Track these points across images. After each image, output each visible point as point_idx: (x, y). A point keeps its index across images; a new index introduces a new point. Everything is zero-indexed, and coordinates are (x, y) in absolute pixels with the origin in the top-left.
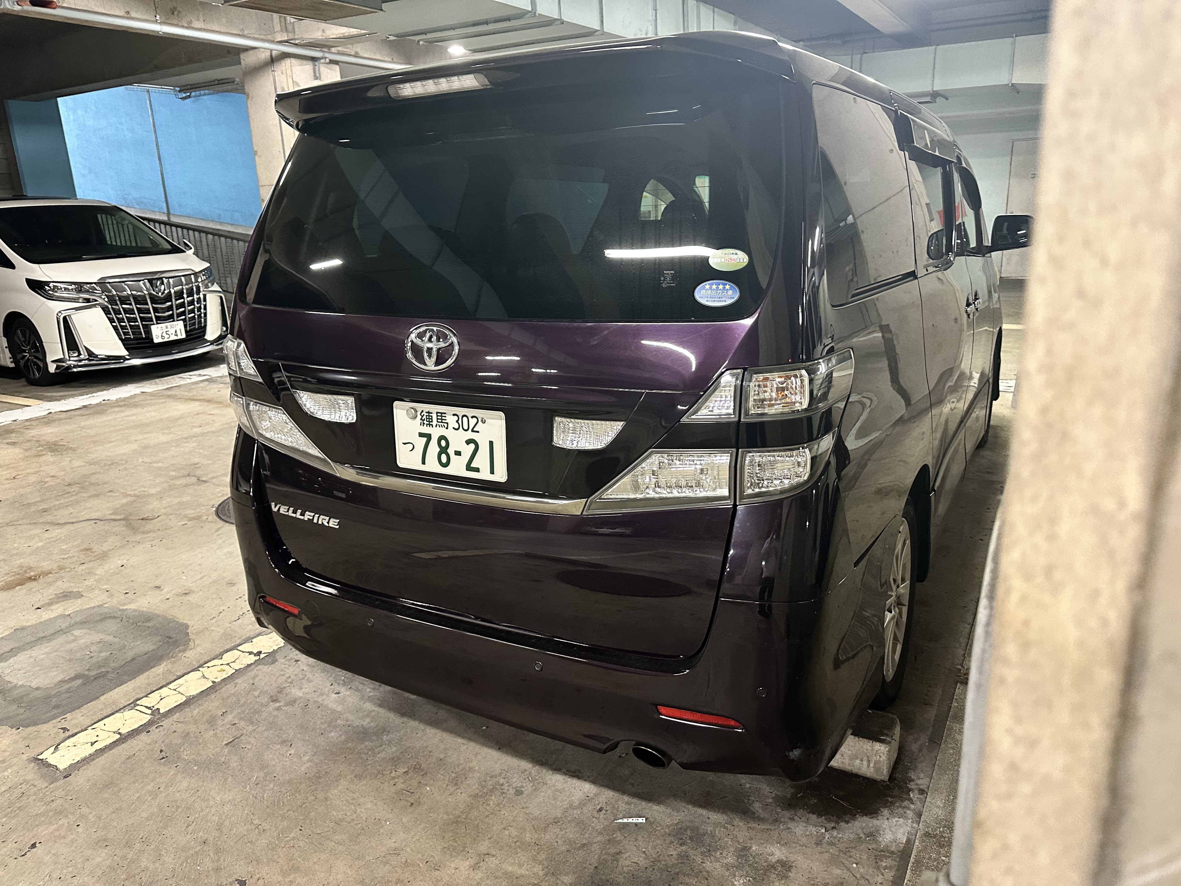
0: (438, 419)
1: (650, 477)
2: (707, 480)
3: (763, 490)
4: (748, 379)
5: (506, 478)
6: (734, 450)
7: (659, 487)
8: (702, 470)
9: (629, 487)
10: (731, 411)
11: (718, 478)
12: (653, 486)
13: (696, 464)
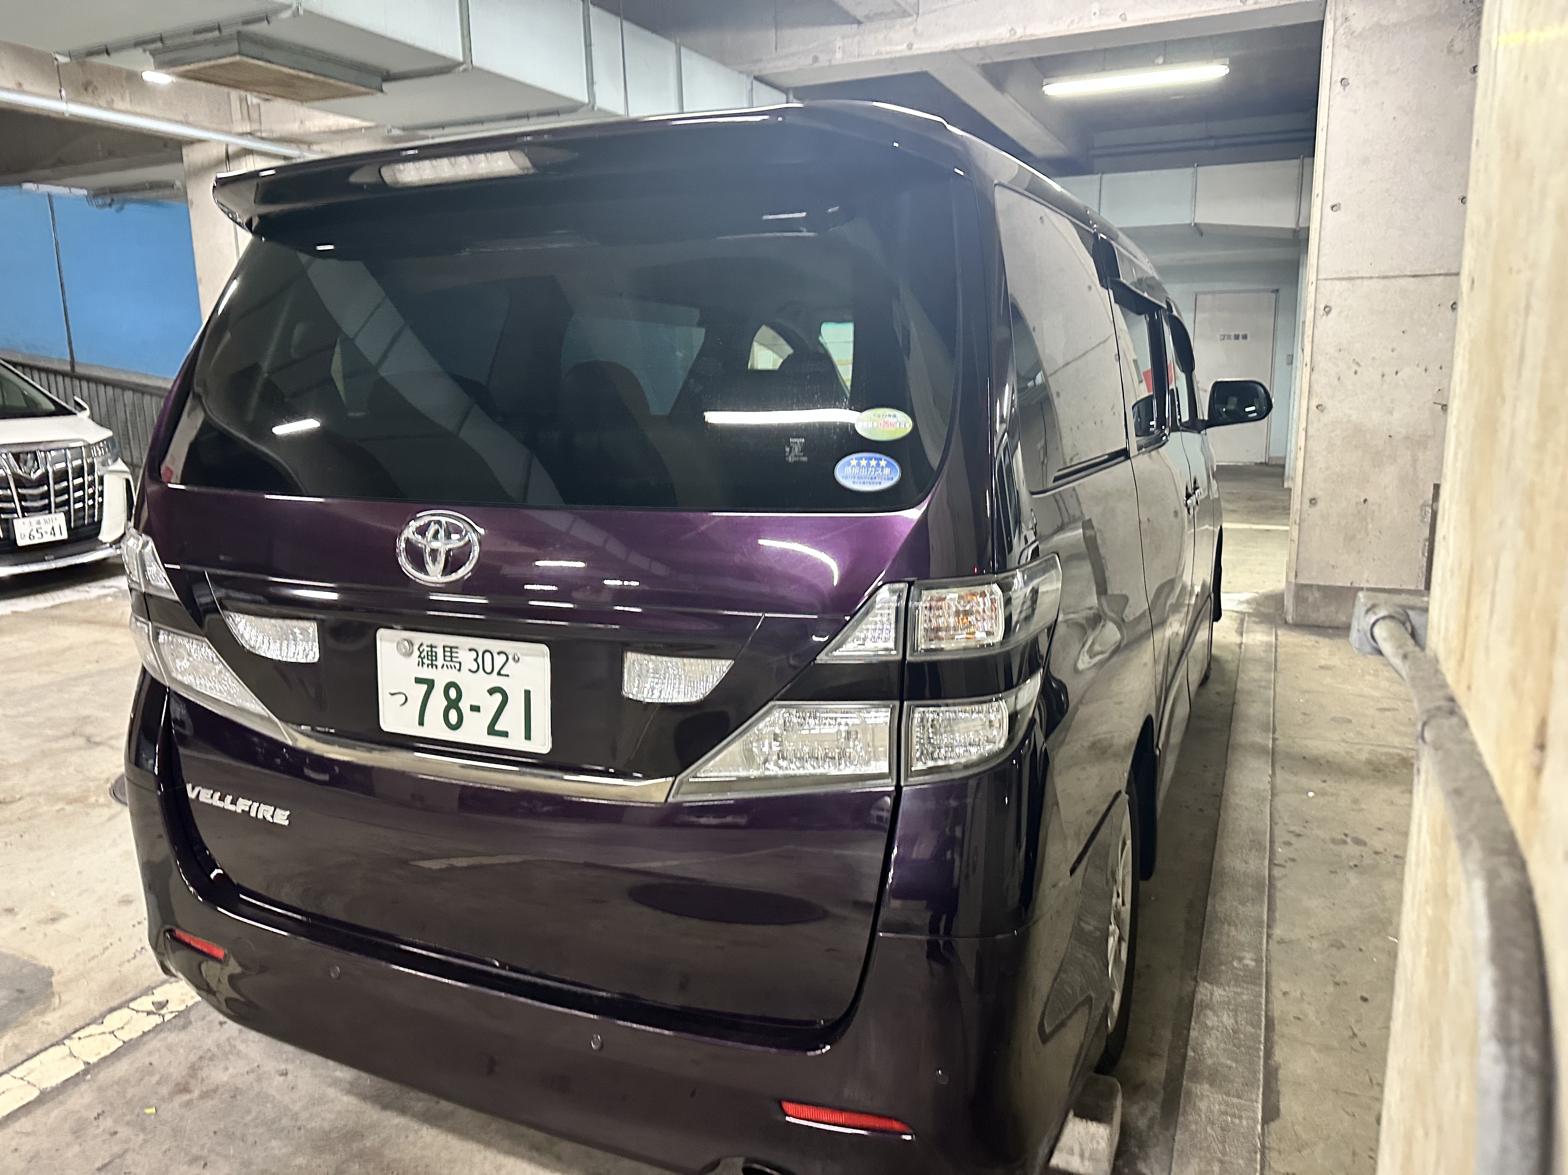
0: (445, 656)
1: (770, 744)
2: (856, 748)
3: (939, 763)
4: (916, 598)
5: (551, 747)
6: (897, 703)
7: (784, 758)
8: (848, 733)
9: (738, 759)
10: (891, 645)
11: (873, 746)
12: (775, 757)
13: (840, 724)
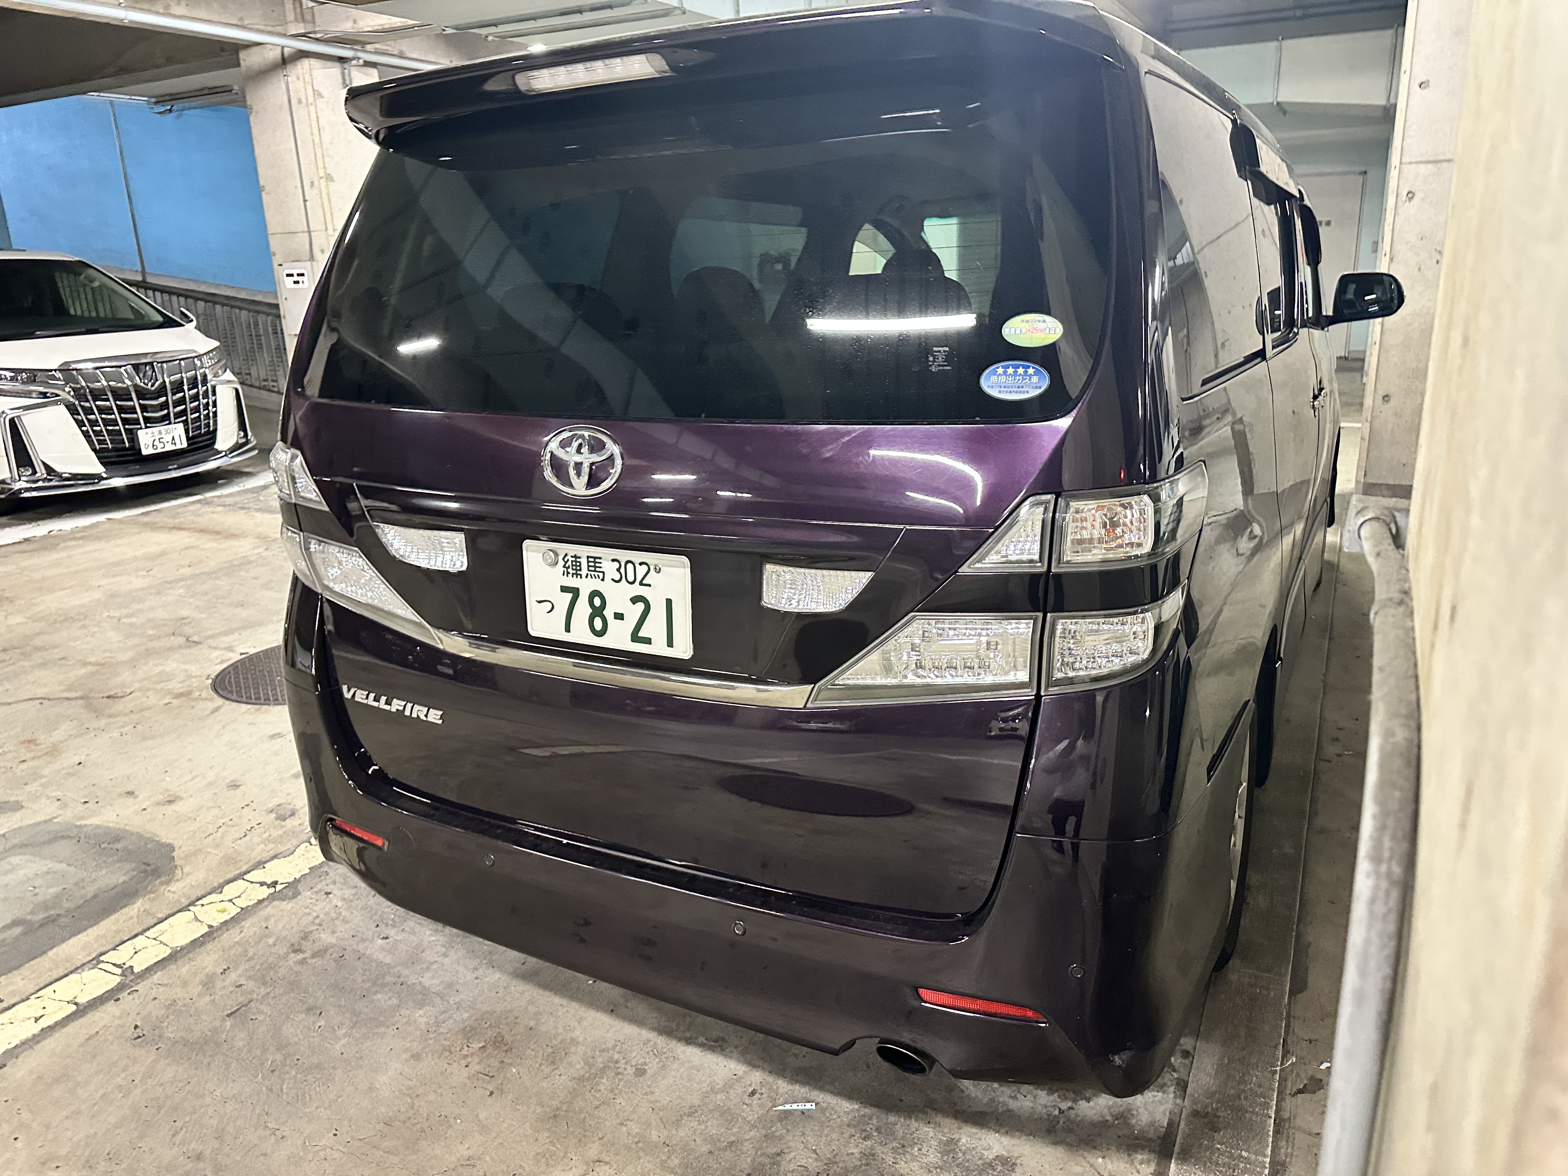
0: (589, 566)
1: (908, 653)
2: (996, 659)
3: (1081, 673)
4: (1063, 509)
5: (692, 653)
6: (1040, 615)
7: (923, 668)
8: (988, 643)
9: (876, 667)
10: (1036, 557)
11: (1014, 657)
12: (914, 666)
13: (980, 635)
